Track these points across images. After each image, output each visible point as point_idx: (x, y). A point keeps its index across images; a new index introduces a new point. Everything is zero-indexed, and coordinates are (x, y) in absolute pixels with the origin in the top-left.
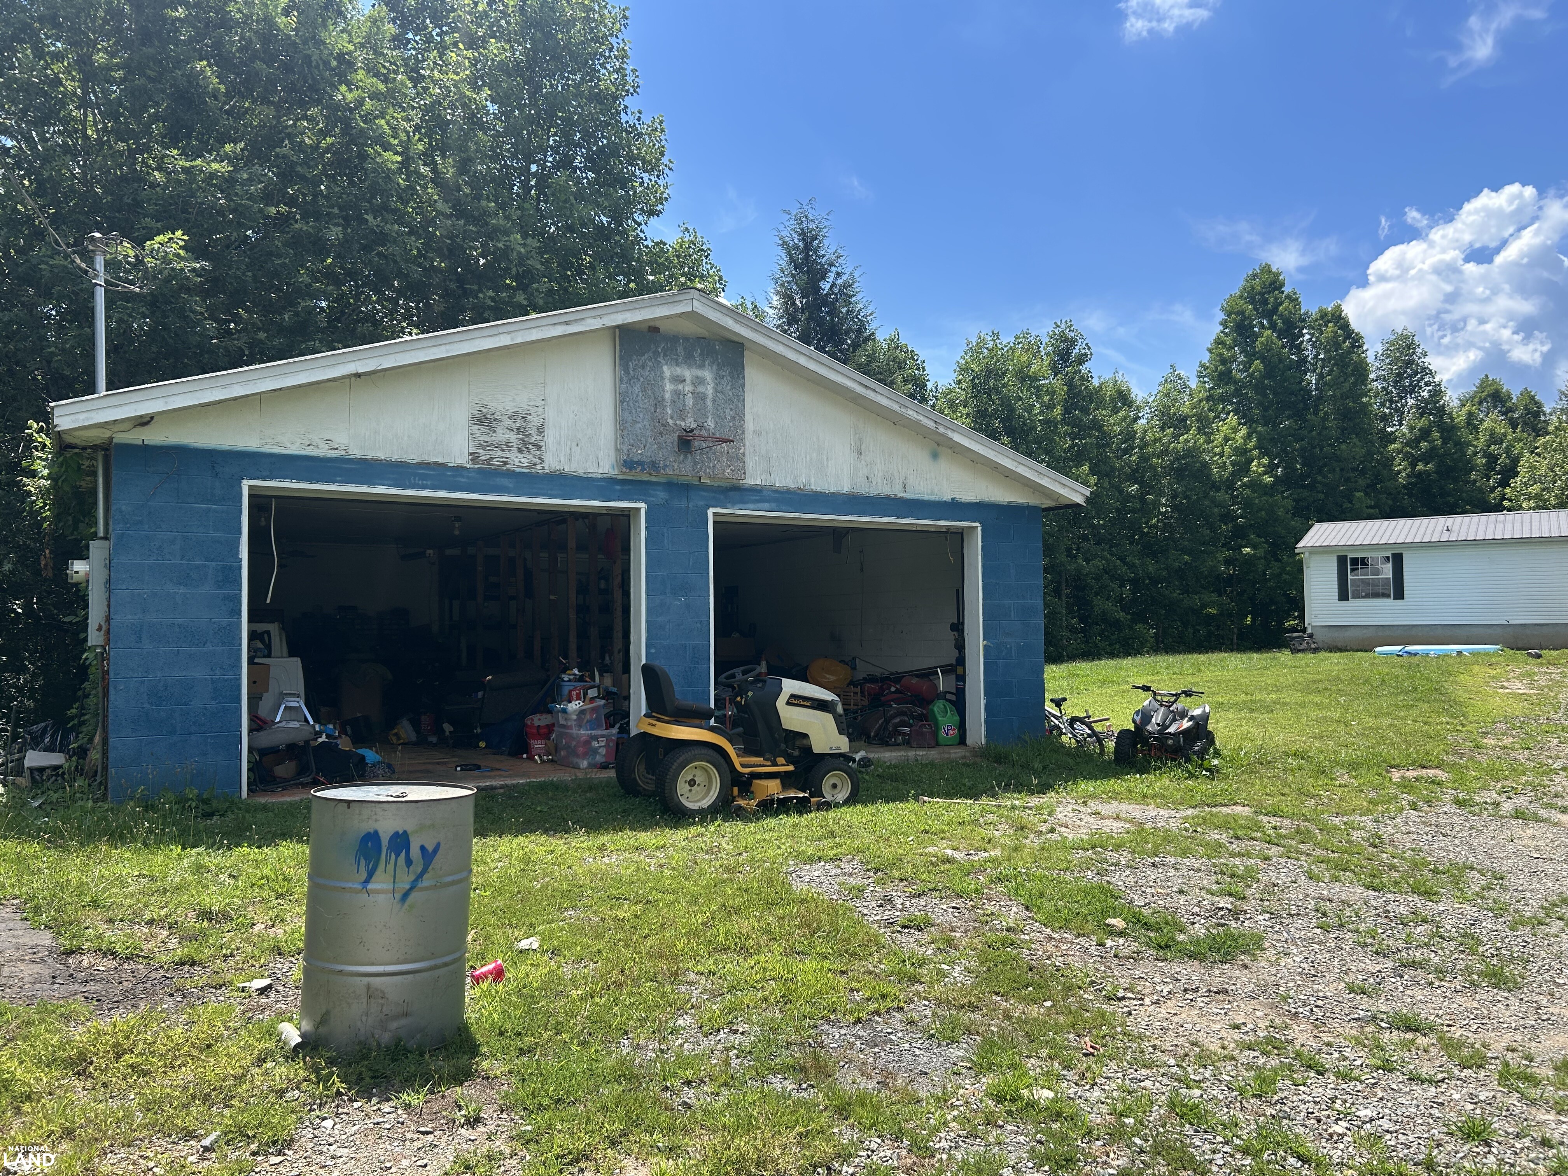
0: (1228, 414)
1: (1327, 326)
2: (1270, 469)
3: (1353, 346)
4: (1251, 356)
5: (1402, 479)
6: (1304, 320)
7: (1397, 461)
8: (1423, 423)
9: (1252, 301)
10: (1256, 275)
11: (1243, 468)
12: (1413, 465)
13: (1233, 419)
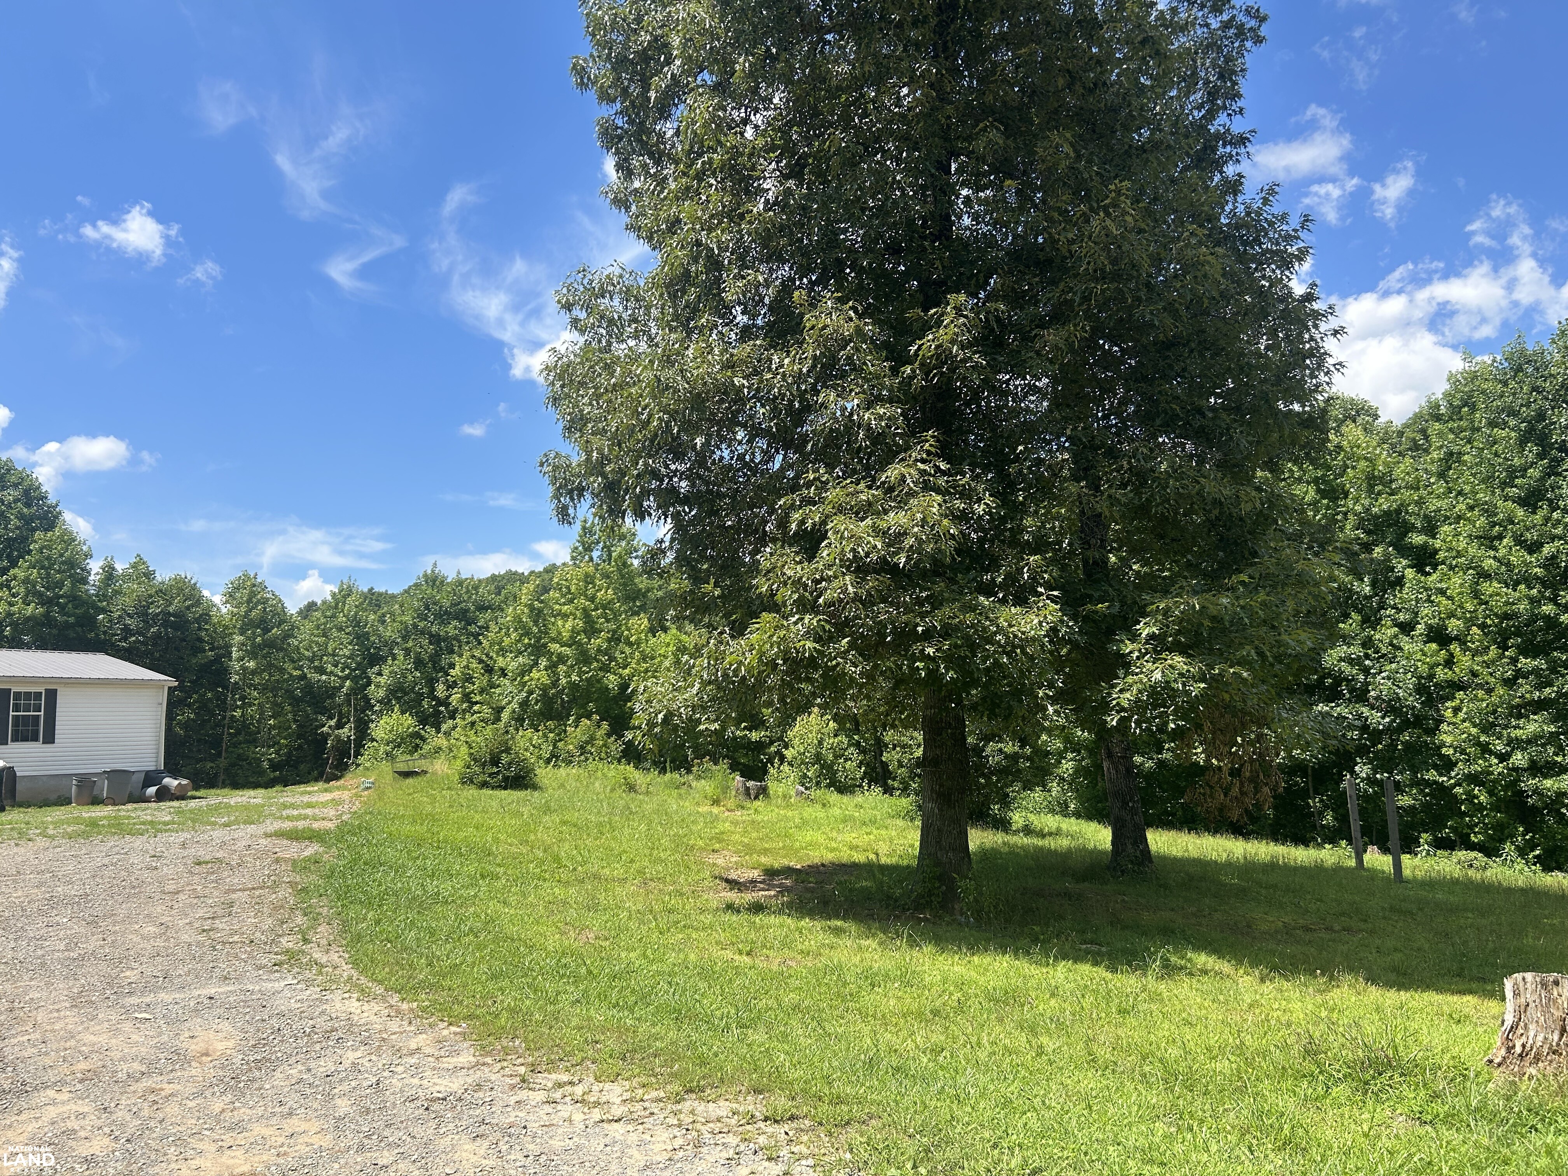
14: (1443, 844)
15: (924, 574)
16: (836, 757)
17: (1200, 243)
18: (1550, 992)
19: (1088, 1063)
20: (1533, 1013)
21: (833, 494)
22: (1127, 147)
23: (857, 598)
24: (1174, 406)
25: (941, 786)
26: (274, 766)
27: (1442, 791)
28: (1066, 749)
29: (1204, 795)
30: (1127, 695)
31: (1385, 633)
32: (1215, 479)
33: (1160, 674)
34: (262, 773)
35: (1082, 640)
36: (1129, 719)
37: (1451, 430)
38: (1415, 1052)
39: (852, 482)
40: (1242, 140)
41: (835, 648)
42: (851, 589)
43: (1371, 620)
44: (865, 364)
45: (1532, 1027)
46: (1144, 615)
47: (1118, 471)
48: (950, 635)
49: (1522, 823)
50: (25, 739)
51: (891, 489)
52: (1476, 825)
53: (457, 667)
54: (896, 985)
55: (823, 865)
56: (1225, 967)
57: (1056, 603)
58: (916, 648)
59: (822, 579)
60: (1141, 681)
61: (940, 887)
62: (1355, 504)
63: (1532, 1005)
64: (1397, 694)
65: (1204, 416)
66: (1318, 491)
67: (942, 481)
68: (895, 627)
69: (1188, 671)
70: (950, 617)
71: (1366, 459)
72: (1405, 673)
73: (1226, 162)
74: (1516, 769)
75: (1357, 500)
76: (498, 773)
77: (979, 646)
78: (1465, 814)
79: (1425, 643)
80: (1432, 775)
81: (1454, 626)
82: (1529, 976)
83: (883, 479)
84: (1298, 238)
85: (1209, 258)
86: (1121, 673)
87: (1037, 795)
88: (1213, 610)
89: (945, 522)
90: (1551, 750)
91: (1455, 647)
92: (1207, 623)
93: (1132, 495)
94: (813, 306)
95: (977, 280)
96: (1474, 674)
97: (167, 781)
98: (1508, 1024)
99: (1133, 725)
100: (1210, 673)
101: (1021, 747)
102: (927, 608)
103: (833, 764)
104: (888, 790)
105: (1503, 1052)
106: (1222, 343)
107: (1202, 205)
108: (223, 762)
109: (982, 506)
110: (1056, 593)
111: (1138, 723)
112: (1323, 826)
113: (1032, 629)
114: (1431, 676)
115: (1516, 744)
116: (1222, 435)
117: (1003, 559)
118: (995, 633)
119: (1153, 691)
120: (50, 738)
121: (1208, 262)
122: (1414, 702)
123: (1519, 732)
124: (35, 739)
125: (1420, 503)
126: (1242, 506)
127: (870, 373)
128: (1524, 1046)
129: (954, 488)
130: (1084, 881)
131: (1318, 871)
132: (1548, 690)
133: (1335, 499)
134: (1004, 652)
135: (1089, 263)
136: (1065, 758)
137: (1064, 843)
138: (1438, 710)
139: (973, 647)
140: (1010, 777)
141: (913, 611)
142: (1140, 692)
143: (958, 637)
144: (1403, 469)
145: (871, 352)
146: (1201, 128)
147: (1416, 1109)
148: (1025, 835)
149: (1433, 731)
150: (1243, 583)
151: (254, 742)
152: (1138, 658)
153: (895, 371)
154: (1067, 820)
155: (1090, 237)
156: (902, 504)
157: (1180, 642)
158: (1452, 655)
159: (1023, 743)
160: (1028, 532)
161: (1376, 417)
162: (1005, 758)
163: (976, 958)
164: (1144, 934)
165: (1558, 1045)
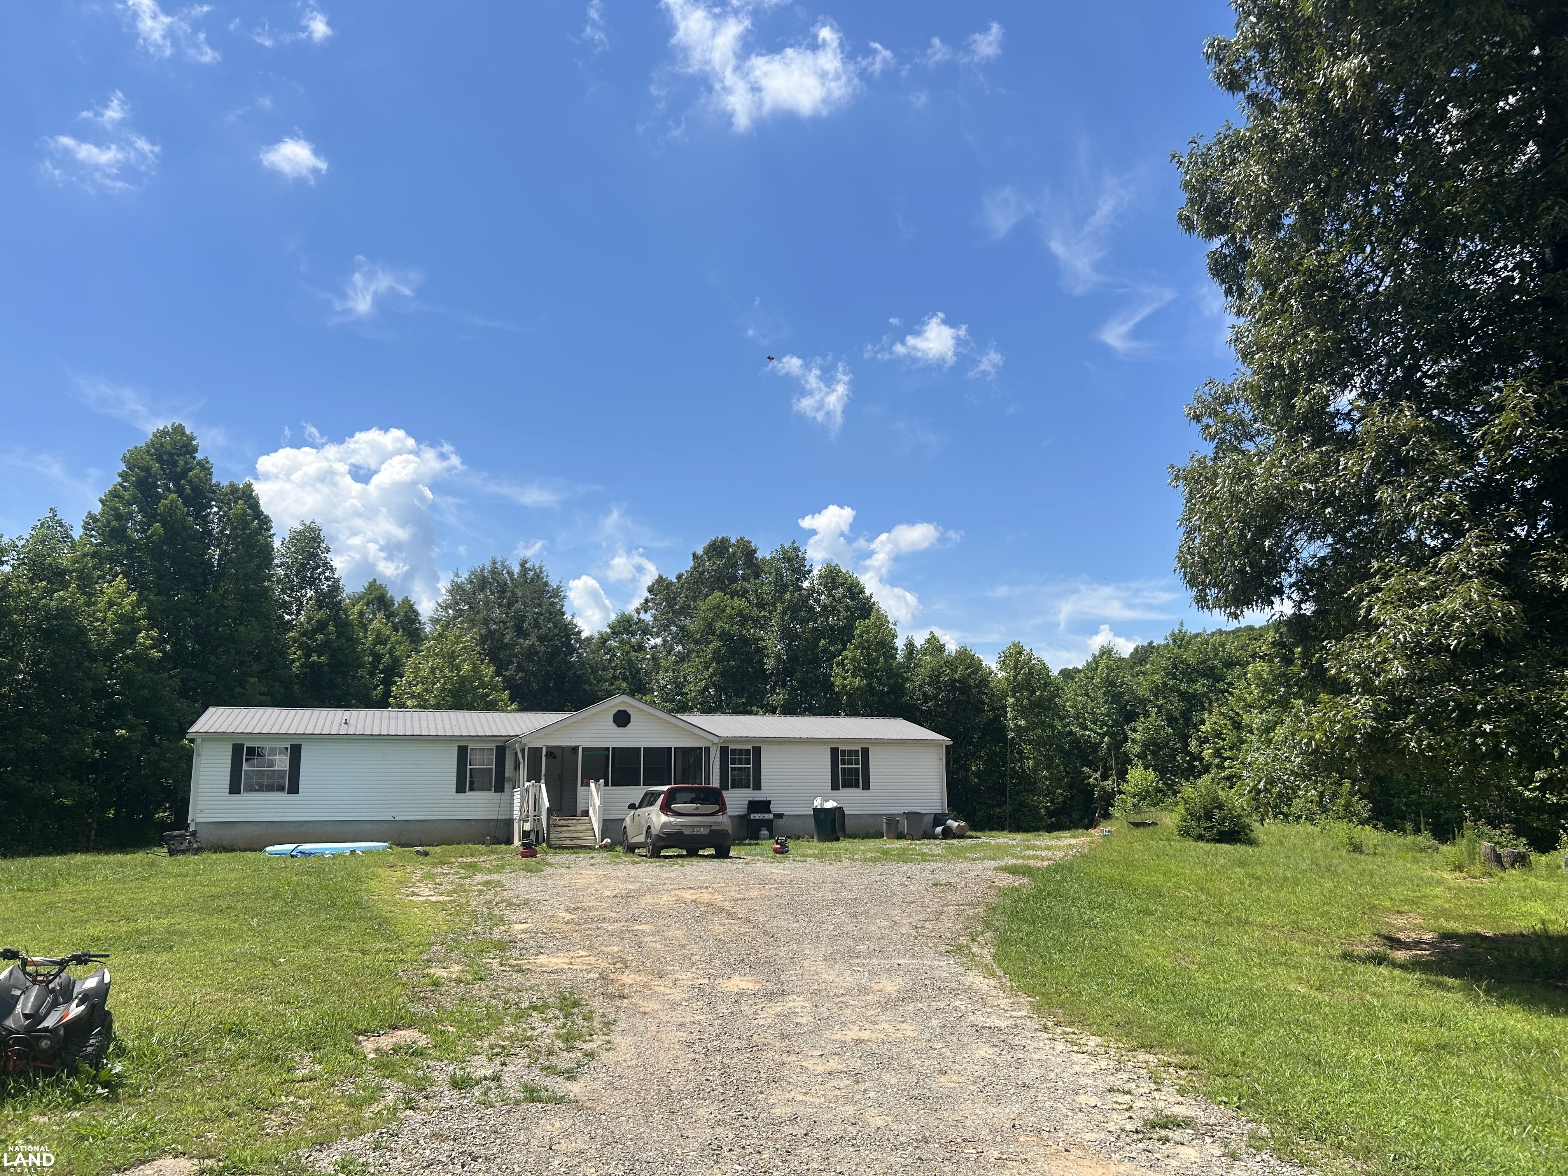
0: (116, 576)
1: (236, 502)
2: (158, 643)
3: (261, 528)
4: (151, 517)
5: (295, 668)
6: (214, 492)
7: (293, 649)
8: (321, 615)
9: (160, 459)
10: (167, 433)
11: (127, 638)
12: (308, 656)
13: (121, 582)
26: (1051, 813)
34: (1041, 819)
42: (1401, 671)
50: (850, 786)
53: (1207, 723)
59: (1384, 661)
76: (1212, 827)
97: (950, 822)
108: (1008, 808)
120: (867, 787)
124: (858, 787)
151: (1033, 792)
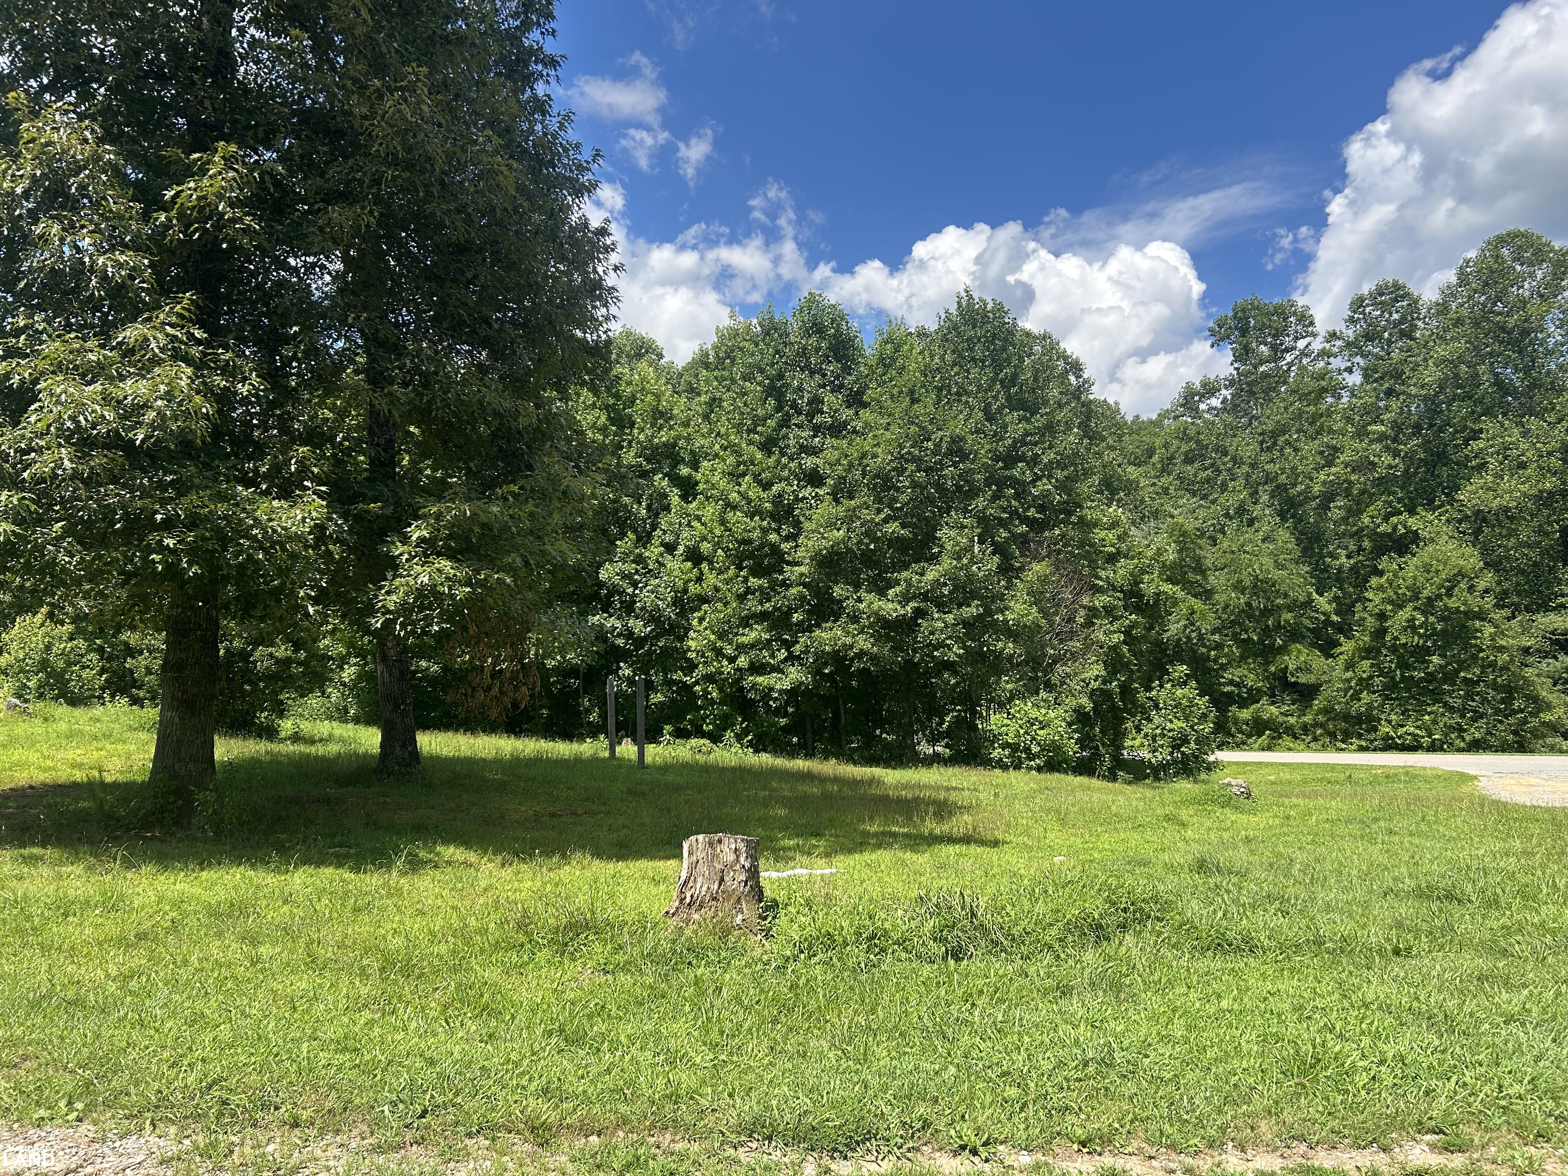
14: (681, 734)
15: (171, 457)
16: (69, 664)
17: (496, 152)
18: (714, 849)
19: (306, 964)
20: (702, 868)
21: (51, 348)
22: (431, 32)
23: (76, 475)
24: (462, 312)
25: (185, 692)
27: (686, 688)
28: (349, 654)
29: (466, 695)
30: (394, 598)
31: (653, 551)
32: (496, 390)
33: (427, 577)
35: (351, 540)
36: (394, 621)
37: (716, 378)
38: (611, 913)
39: (77, 337)
40: (552, 63)
41: (43, 534)
42: (67, 464)
43: (644, 539)
44: (104, 198)
45: (700, 880)
46: (417, 518)
47: (400, 369)
48: (198, 526)
49: (741, 714)
51: (132, 352)
52: (708, 716)
54: (97, 912)
55: (31, 787)
56: (472, 857)
57: (323, 499)
58: (153, 538)
59: (30, 450)
60: (407, 584)
61: (175, 802)
62: (639, 434)
63: (701, 861)
64: (658, 606)
65: (490, 326)
66: (609, 418)
67: (195, 351)
68: (127, 514)
69: (455, 575)
70: (198, 506)
71: (654, 394)
72: (666, 588)
73: (536, 80)
74: (739, 669)
75: (642, 430)
77: (231, 540)
78: (701, 708)
79: (684, 561)
80: (678, 676)
81: (706, 547)
82: (701, 837)
83: (120, 339)
84: (589, 170)
85: (503, 168)
86: (389, 575)
87: (314, 701)
88: (483, 518)
89: (198, 399)
90: (765, 653)
91: (705, 566)
92: (477, 529)
93: (413, 395)
94: (35, 115)
95: (256, 134)
96: (717, 589)
98: (683, 879)
99: (398, 627)
100: (476, 578)
101: (294, 652)
102: (171, 493)
103: (64, 671)
104: (136, 701)
105: (677, 903)
106: (514, 257)
107: (502, 114)
109: (247, 387)
110: (323, 488)
111: (403, 626)
112: (589, 723)
113: (293, 525)
114: (685, 591)
115: (742, 648)
116: (506, 347)
117: (269, 447)
118: (251, 527)
119: (420, 593)
121: (502, 173)
122: (670, 613)
123: (744, 639)
125: (688, 439)
126: (520, 420)
127: (111, 211)
128: (692, 896)
129: (215, 363)
130: (347, 786)
131: (578, 761)
132: (767, 605)
133: (621, 427)
134: (262, 548)
135: (380, 145)
136: (348, 663)
137: (333, 749)
138: (688, 620)
139: (224, 541)
140: (280, 683)
141: (151, 497)
142: (407, 594)
143: (207, 529)
144: (680, 407)
145: (112, 185)
146: (514, 37)
147: (602, 961)
148: (293, 743)
149: (682, 638)
150: (513, 493)
152: (407, 560)
153: (146, 217)
154: (344, 725)
155: (383, 117)
156: (144, 371)
157: (450, 546)
158: (702, 573)
159: (297, 646)
160: (299, 421)
161: (660, 356)
162: (276, 663)
163: (204, 873)
164: (398, 833)
165: (717, 892)
